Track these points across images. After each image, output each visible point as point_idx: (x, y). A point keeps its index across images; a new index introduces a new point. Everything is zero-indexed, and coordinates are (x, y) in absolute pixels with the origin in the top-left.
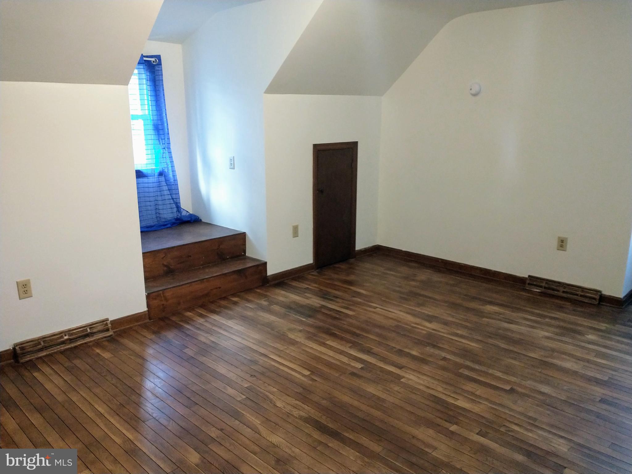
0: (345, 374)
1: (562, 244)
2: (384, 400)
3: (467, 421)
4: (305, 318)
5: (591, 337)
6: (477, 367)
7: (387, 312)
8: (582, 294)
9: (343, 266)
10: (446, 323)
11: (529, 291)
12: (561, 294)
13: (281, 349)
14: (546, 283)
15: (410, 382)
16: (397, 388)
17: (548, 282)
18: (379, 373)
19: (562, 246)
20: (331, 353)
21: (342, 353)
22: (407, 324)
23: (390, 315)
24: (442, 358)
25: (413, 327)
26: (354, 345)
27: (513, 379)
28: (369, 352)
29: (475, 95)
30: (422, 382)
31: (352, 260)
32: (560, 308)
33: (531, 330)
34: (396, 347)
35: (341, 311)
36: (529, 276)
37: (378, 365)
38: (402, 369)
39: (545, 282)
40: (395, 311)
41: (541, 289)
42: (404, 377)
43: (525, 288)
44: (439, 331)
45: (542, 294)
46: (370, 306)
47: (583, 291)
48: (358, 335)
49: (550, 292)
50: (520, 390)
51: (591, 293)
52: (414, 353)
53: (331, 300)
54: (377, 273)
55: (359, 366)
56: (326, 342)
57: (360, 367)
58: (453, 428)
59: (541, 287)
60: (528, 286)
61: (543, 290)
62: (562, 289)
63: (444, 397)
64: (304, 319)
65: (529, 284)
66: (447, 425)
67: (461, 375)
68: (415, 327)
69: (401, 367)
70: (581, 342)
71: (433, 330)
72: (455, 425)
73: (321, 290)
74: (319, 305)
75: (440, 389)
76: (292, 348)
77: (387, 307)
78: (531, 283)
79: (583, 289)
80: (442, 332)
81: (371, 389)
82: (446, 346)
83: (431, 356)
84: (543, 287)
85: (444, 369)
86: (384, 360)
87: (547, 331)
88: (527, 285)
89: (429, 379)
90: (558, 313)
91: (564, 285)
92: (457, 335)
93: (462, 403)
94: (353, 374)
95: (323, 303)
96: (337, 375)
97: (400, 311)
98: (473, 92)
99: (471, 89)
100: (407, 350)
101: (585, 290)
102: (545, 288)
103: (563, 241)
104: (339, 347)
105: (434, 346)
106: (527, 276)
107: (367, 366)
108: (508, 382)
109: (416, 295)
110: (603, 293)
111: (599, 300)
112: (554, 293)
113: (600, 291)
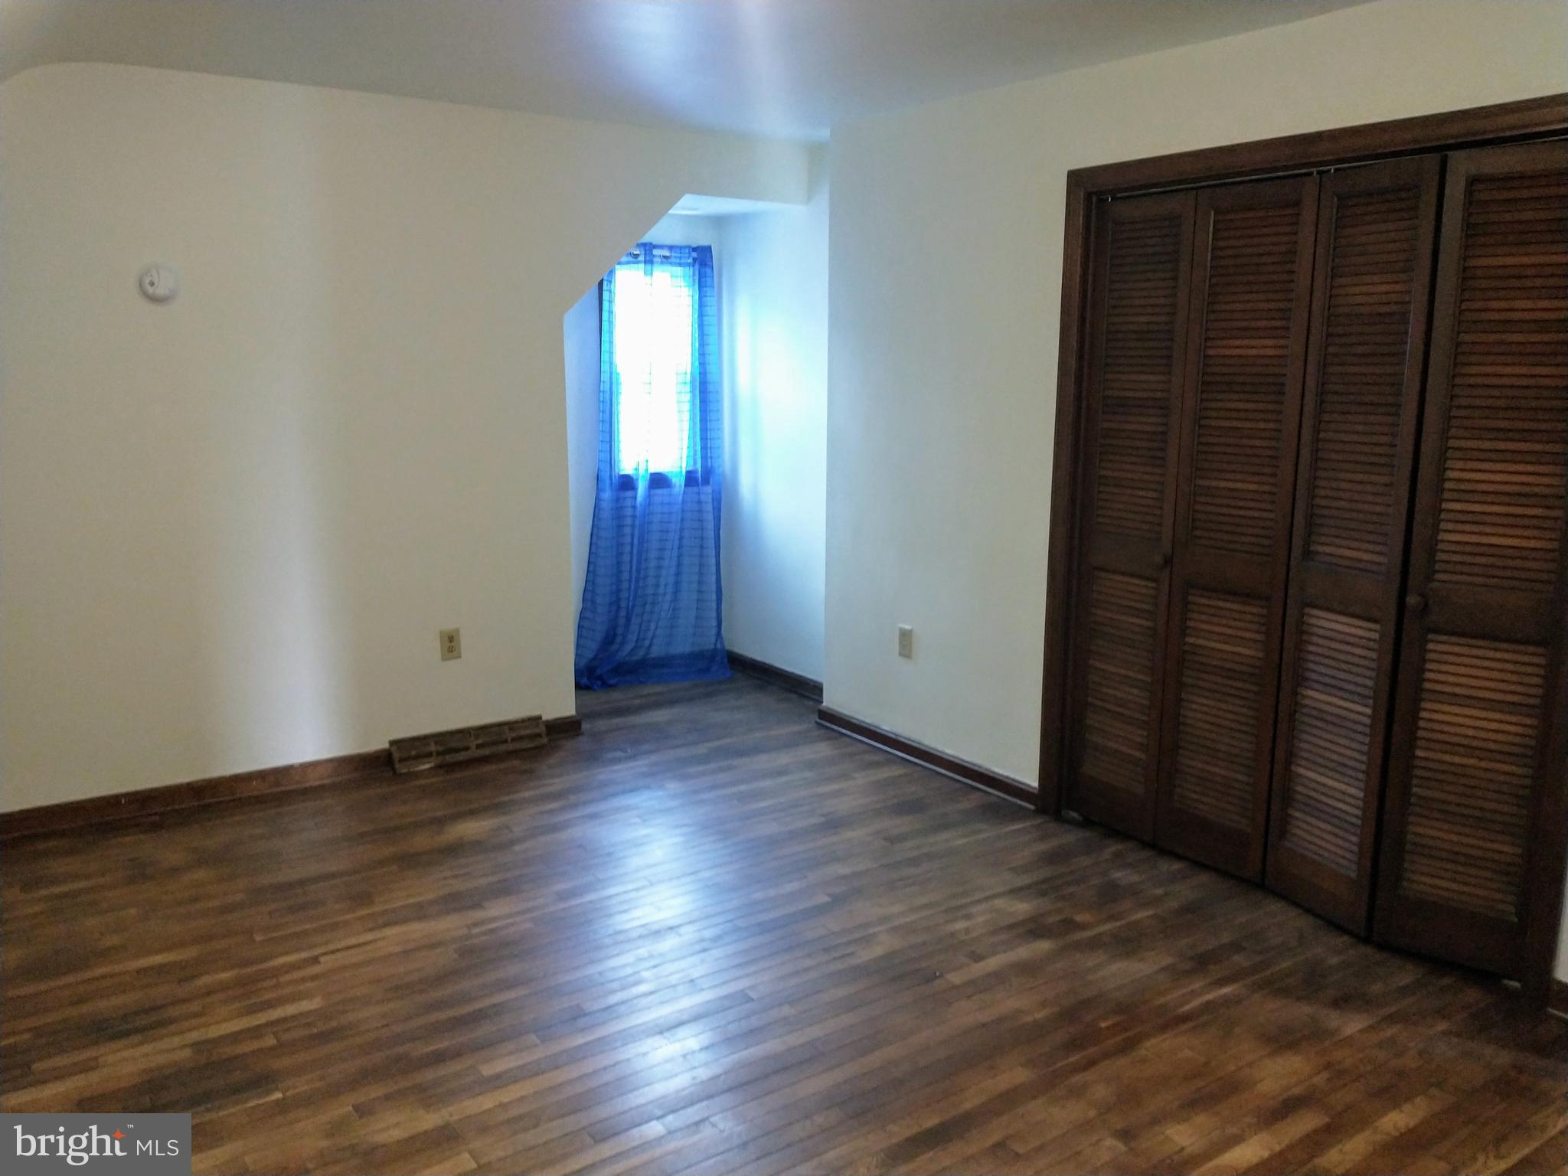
1: (451, 644)
8: (514, 735)
11: (411, 776)
12: (474, 753)
14: (436, 743)
19: (451, 650)
36: (393, 743)
39: (432, 741)
41: (432, 759)
43: (398, 772)
49: (449, 758)
51: (526, 728)
59: (430, 755)
60: (404, 764)
61: (438, 760)
62: (473, 744)
65: (401, 760)
78: (404, 755)
79: (511, 725)
84: (434, 754)
88: (399, 765)
102: (438, 753)
103: (452, 637)
106: (386, 746)
110: (544, 718)
111: (548, 734)
112: (462, 756)
113: (539, 718)
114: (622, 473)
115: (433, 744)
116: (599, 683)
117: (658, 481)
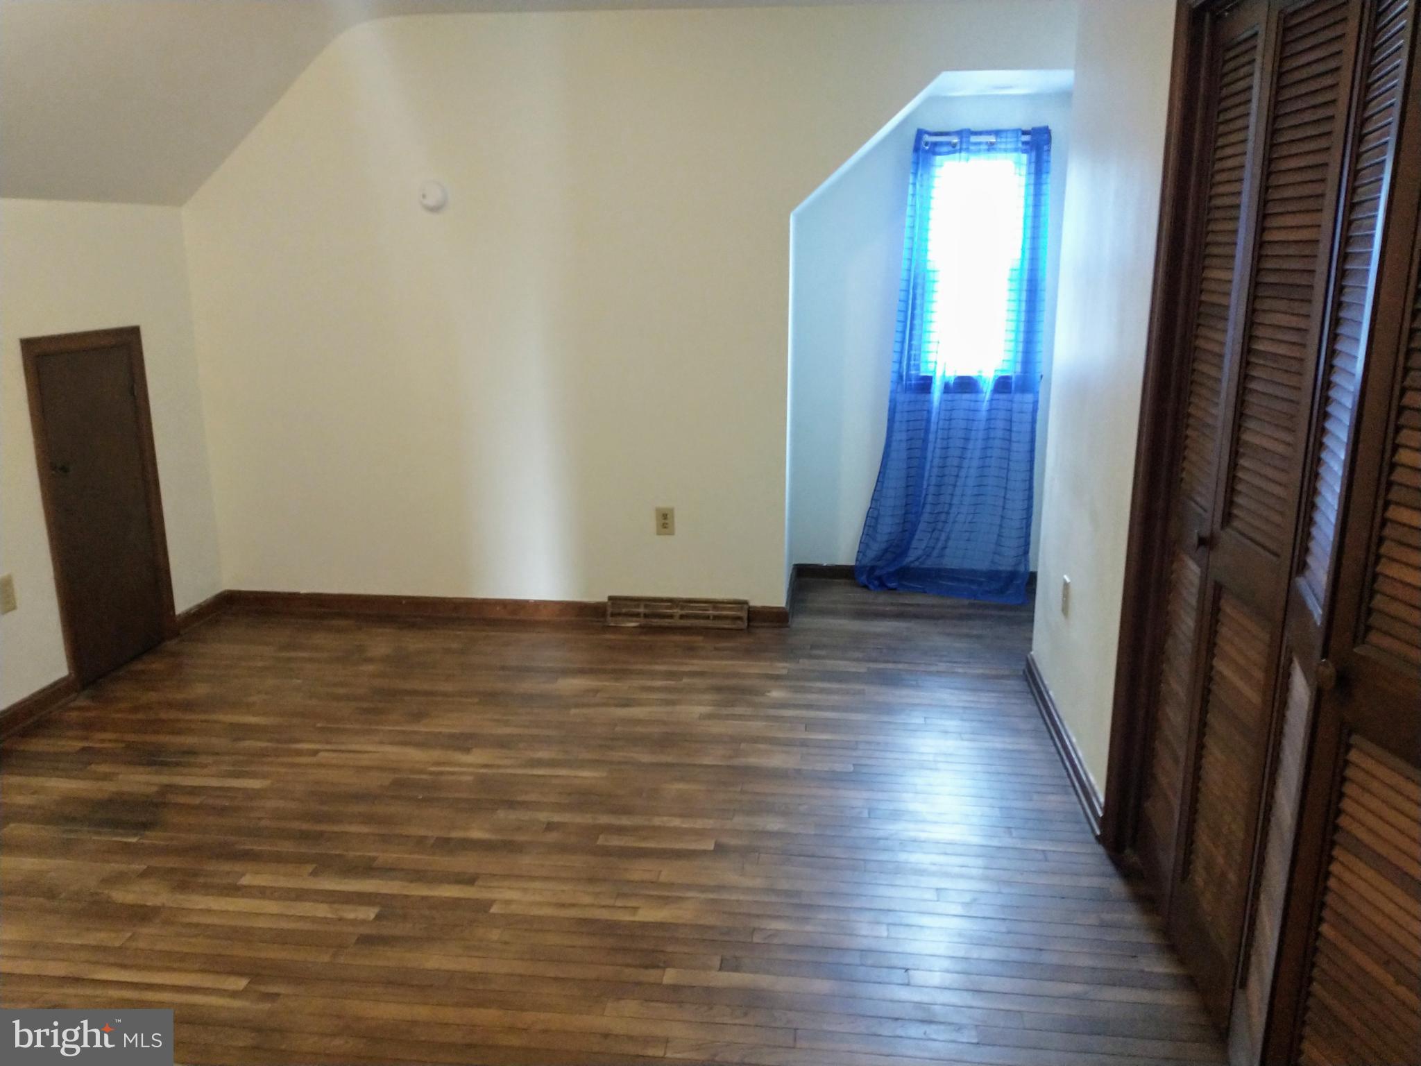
0: (346, 948)
1: (665, 521)
2: (482, 977)
3: (686, 949)
4: (135, 835)
5: (776, 694)
6: (625, 821)
7: (352, 755)
8: (716, 613)
9: (156, 665)
10: (502, 743)
11: (617, 629)
12: (679, 622)
13: (117, 944)
14: (645, 606)
15: (514, 908)
16: (495, 935)
17: (648, 603)
18: (427, 913)
19: (665, 526)
20: (271, 907)
21: (301, 895)
22: (421, 772)
23: (365, 760)
24: (545, 826)
25: (431, 773)
26: (324, 865)
27: (709, 823)
28: (368, 869)
29: (435, 209)
30: (538, 898)
31: (171, 645)
32: (690, 650)
33: (669, 709)
34: (430, 834)
35: (227, 785)
36: (610, 598)
37: (413, 893)
38: (476, 883)
39: (642, 604)
40: (370, 748)
41: (638, 619)
42: (491, 903)
43: (607, 624)
44: (499, 767)
45: (646, 629)
46: (299, 753)
47: (715, 608)
48: (318, 837)
49: (656, 622)
50: (733, 842)
51: (730, 609)
52: (476, 834)
53: (177, 764)
54: (260, 664)
55: (370, 913)
56: (239, 883)
57: (372, 916)
58: (670, 976)
59: (637, 615)
60: (613, 618)
61: (643, 621)
62: (678, 614)
63: (604, 915)
64: (134, 840)
65: (613, 615)
66: (651, 975)
67: (607, 852)
68: (441, 773)
69: (471, 880)
70: (768, 708)
71: (486, 766)
72: (668, 969)
73: (129, 746)
74: (154, 789)
75: (587, 900)
76: (146, 930)
77: (343, 743)
78: (617, 611)
79: (715, 604)
80: (506, 767)
81: (435, 960)
82: (533, 797)
83: (519, 829)
84: (642, 615)
85: (563, 849)
86: (419, 876)
87: (700, 703)
88: (609, 618)
89: (551, 885)
90: (695, 661)
91: (681, 603)
92: (539, 763)
93: (649, 914)
94: (367, 941)
95: (165, 779)
96: (326, 958)
97: (381, 743)
98: (431, 201)
99: (424, 196)
100: (455, 834)
101: (718, 605)
102: (646, 616)
103: (666, 515)
104: (283, 882)
105: (511, 805)
106: (605, 600)
107: (388, 907)
108: (701, 834)
109: (392, 695)
110: (752, 604)
111: (749, 620)
112: (666, 622)
113: (745, 603)
114: (923, 374)
115: (642, 606)
116: (876, 583)
117: (966, 385)
